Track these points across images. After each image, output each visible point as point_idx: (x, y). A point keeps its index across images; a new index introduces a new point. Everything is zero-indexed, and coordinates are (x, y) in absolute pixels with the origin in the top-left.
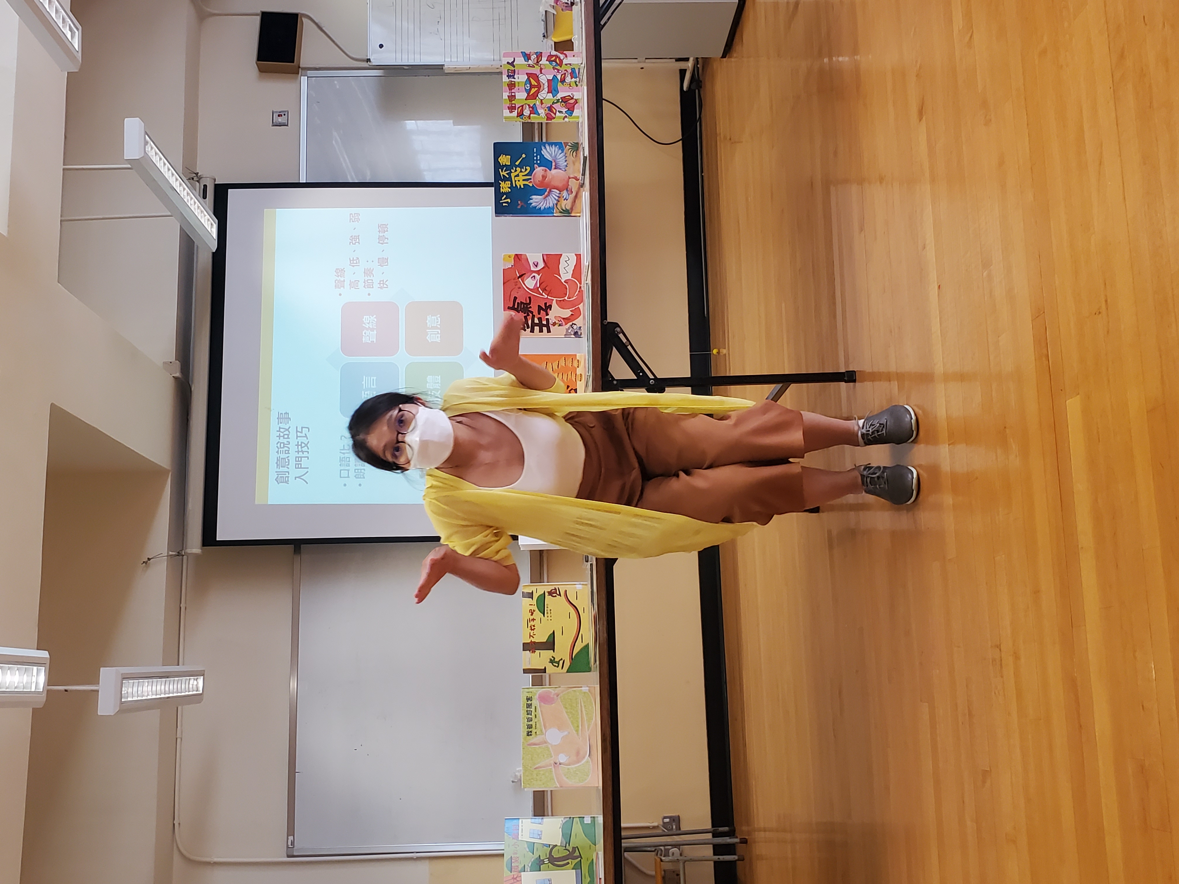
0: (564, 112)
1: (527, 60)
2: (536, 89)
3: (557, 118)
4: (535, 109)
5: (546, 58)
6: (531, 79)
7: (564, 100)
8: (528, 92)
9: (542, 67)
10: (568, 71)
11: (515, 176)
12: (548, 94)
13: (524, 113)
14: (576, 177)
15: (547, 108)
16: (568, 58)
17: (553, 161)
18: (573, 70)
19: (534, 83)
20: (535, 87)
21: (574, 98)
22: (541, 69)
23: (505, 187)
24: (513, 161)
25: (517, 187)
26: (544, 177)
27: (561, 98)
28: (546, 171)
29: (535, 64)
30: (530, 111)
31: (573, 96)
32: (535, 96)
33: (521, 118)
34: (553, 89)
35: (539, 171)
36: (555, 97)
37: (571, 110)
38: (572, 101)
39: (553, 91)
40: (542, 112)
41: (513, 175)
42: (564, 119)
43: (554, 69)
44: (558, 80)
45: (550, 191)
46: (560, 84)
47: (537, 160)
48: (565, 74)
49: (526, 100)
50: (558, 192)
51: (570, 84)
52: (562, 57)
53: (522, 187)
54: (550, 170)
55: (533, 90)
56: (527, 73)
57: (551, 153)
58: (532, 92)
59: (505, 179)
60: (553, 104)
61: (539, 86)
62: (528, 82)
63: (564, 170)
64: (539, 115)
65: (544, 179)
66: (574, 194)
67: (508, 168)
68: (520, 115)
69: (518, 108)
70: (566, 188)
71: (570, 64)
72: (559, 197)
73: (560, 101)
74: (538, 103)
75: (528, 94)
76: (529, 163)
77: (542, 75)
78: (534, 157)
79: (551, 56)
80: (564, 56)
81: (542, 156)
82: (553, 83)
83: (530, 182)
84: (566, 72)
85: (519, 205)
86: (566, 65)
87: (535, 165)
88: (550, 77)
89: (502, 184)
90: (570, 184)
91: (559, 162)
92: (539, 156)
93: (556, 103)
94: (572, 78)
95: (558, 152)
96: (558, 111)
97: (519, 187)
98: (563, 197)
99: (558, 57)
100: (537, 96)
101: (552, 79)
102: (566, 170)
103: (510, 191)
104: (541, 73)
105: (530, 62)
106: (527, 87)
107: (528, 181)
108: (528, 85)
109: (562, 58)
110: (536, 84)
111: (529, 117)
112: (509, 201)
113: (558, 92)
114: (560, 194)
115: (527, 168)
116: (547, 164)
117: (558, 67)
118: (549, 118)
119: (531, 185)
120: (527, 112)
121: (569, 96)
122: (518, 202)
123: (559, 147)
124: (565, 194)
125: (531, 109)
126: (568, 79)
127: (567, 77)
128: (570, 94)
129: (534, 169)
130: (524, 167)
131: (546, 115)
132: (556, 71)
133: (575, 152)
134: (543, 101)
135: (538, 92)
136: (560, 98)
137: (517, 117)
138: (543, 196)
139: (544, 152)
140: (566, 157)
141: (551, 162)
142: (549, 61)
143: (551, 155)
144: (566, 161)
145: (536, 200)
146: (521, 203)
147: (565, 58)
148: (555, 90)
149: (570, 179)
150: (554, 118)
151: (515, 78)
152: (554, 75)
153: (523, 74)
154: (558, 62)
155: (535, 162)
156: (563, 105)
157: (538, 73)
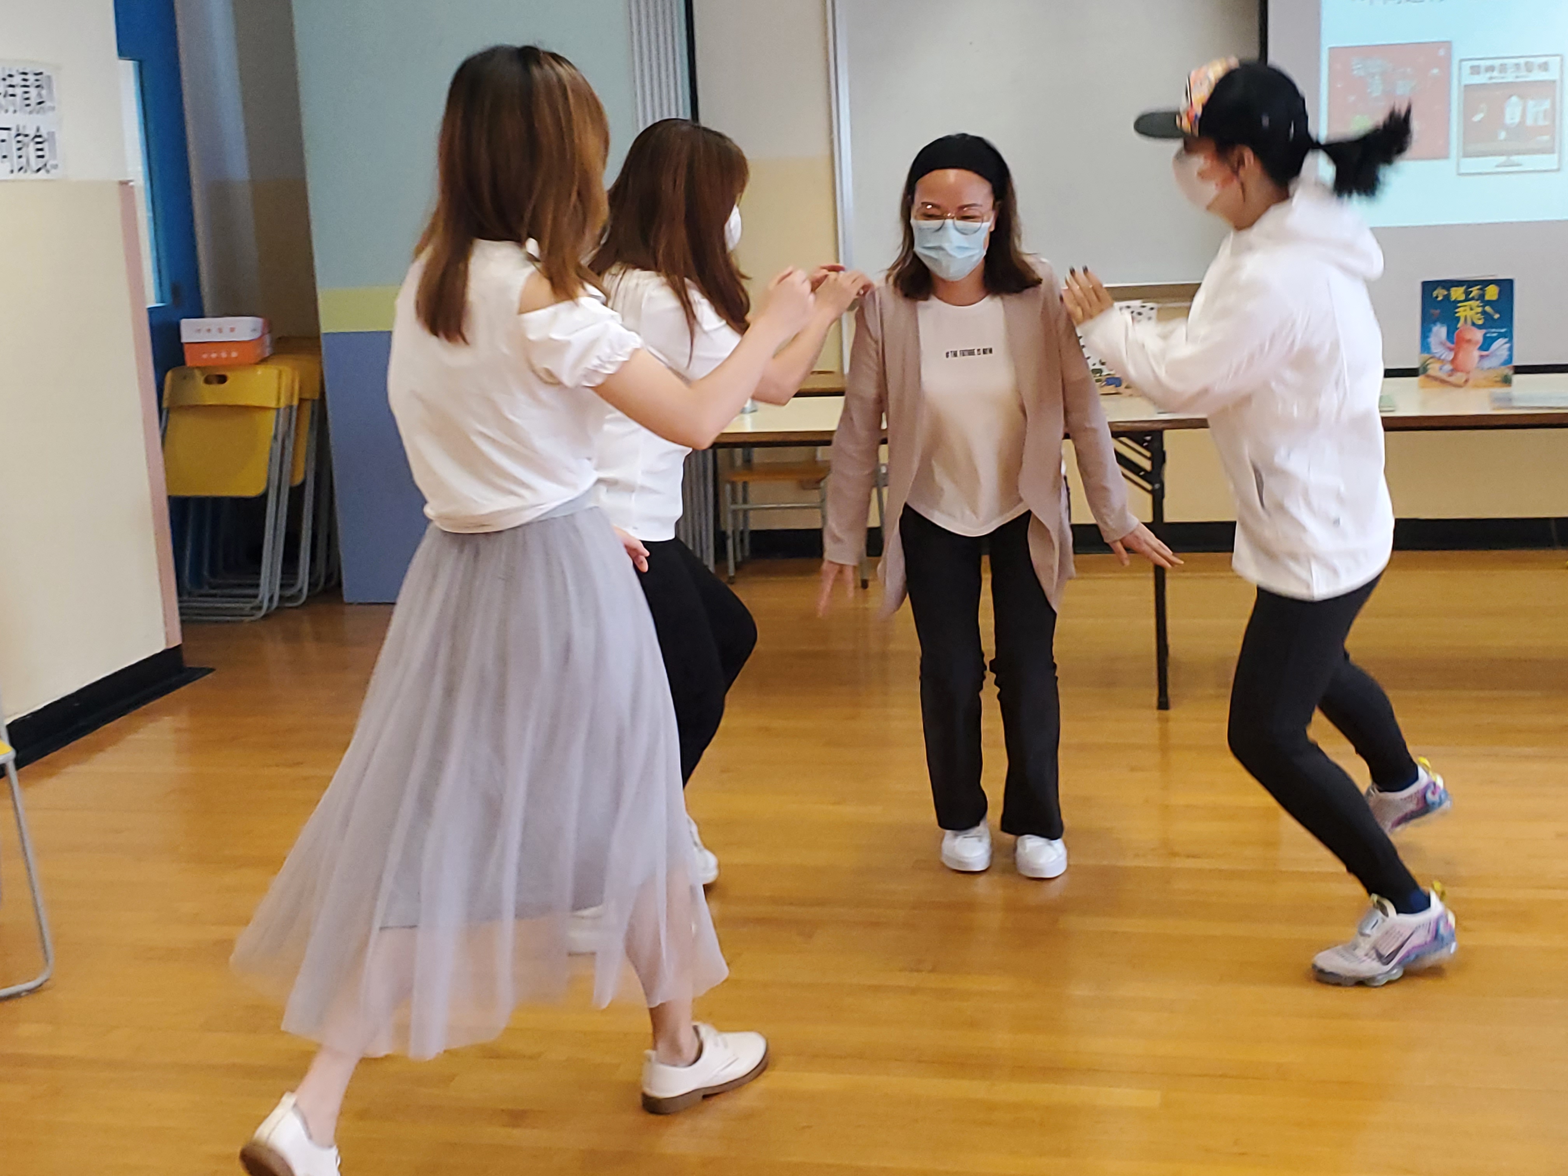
23: (1457, 293)
24: (1489, 303)
26: (1469, 342)
28: (1478, 343)
35: (1478, 335)
45: (1453, 350)
50: (1452, 359)
54: (1478, 349)
59: (1467, 293)
63: (1478, 367)
67: (1481, 297)
70: (1455, 369)
72: (1447, 361)
76: (1488, 322)
78: (1495, 329)
83: (1463, 325)
87: (1484, 331)
89: (1461, 290)
97: (1457, 310)
107: (1465, 321)
114: (1450, 362)
115: (1482, 320)
119: (1459, 326)
124: (1450, 368)
129: (1480, 330)
130: (1482, 317)
139: (1501, 341)
145: (1440, 331)
146: (1437, 313)
149: (1466, 374)
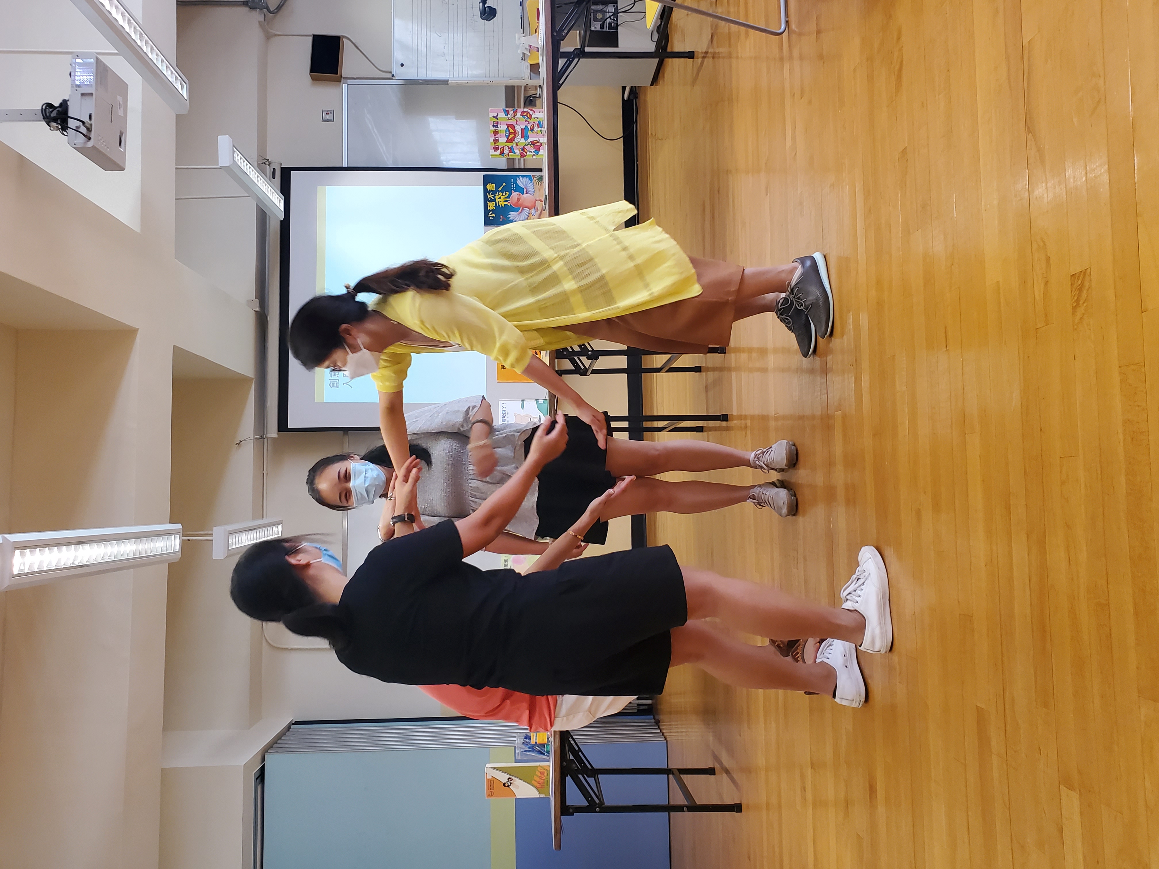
0: (533, 152)
1: (507, 114)
2: (514, 135)
3: (529, 156)
4: (512, 149)
5: (520, 114)
6: (509, 128)
7: (533, 143)
8: (508, 137)
9: (517, 120)
10: (536, 122)
11: (498, 199)
12: (522, 139)
13: (505, 152)
14: (541, 200)
15: (521, 148)
16: (536, 114)
17: (525, 188)
18: (539, 122)
19: (511, 131)
20: (512, 133)
21: (540, 142)
22: (517, 121)
23: (491, 206)
24: (497, 188)
25: (500, 206)
26: (518, 199)
27: (531, 142)
28: (520, 195)
29: (513, 117)
30: (509, 151)
31: (539, 141)
32: (512, 140)
33: (502, 156)
34: (524, 136)
36: (526, 141)
37: (537, 150)
38: (538, 144)
39: (525, 137)
40: (517, 151)
41: (497, 198)
42: (532, 157)
43: (526, 121)
44: (529, 129)
45: (523, 209)
46: (529, 132)
47: (513, 187)
48: (533, 125)
49: (506, 143)
50: (528, 210)
51: (537, 132)
52: (531, 112)
53: (503, 206)
54: (523, 195)
55: (511, 136)
56: (507, 124)
57: (523, 182)
58: (509, 139)
60: (525, 146)
61: (515, 133)
62: (508, 130)
63: (532, 194)
64: (515, 153)
65: (518, 200)
66: (539, 211)
67: (493, 193)
68: (502, 153)
69: (501, 148)
70: (534, 207)
71: (537, 118)
72: (529, 213)
73: (530, 143)
74: (514, 145)
75: (508, 139)
77: (517, 125)
78: (512, 185)
79: (523, 112)
80: (533, 112)
81: (517, 184)
82: (525, 131)
83: (509, 203)
84: (534, 123)
85: (501, 218)
86: (534, 118)
87: (512, 191)
88: (523, 127)
89: (489, 204)
90: (536, 204)
91: (529, 189)
92: (515, 185)
93: (527, 145)
94: (538, 128)
95: (528, 182)
96: (529, 151)
97: (501, 206)
98: (532, 213)
99: (528, 113)
100: (514, 140)
101: (524, 128)
102: (533, 195)
103: (495, 208)
104: (517, 124)
105: (509, 116)
106: (507, 134)
107: (507, 202)
108: (508, 132)
109: (531, 114)
110: (513, 132)
111: (508, 156)
112: (494, 216)
113: (529, 138)
114: (529, 211)
115: (506, 192)
116: (521, 190)
117: (529, 120)
118: (522, 156)
119: (509, 205)
120: (506, 151)
121: (536, 140)
122: (500, 216)
123: (529, 178)
124: (533, 211)
125: (509, 149)
126: (536, 129)
127: (535, 127)
128: (537, 139)
129: (512, 194)
130: (505, 192)
131: (520, 154)
132: (527, 122)
133: (540, 182)
134: (518, 144)
135: (514, 138)
136: (529, 142)
137: (500, 155)
138: (518, 212)
139: (518, 182)
140: (534, 185)
141: (524, 189)
142: (522, 116)
143: (523, 184)
144: (534, 188)
145: (512, 214)
146: (502, 216)
147: (534, 113)
148: (526, 136)
149: (537, 201)
150: (526, 156)
151: (497, 127)
152: (526, 126)
153: (504, 125)
154: (529, 117)
155: (512, 189)
156: (532, 147)
157: (514, 124)
